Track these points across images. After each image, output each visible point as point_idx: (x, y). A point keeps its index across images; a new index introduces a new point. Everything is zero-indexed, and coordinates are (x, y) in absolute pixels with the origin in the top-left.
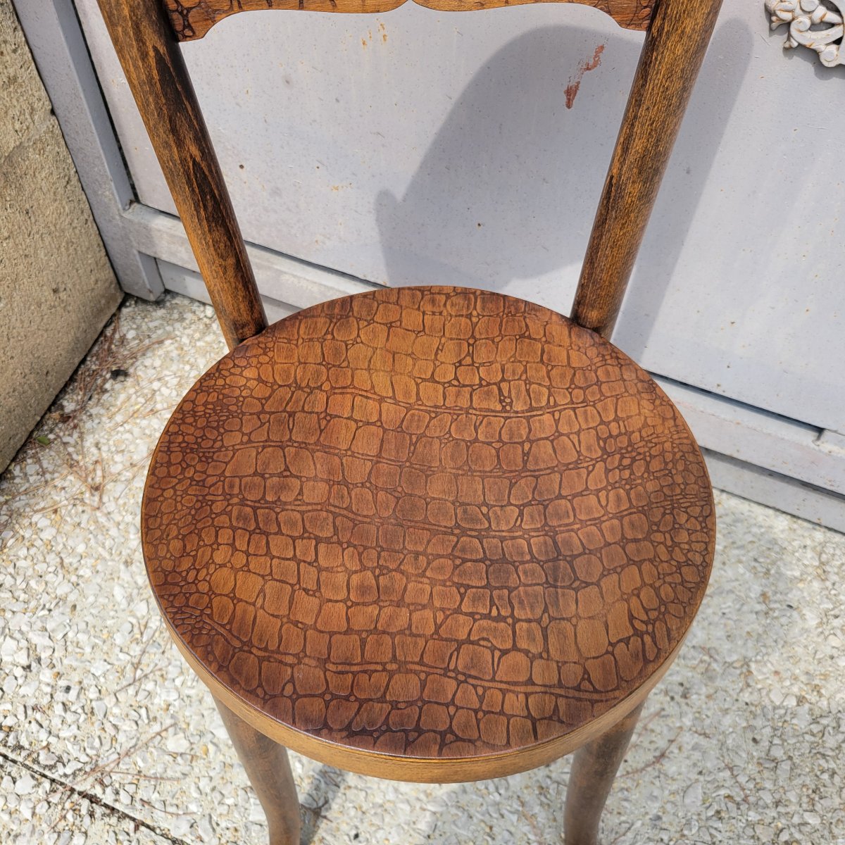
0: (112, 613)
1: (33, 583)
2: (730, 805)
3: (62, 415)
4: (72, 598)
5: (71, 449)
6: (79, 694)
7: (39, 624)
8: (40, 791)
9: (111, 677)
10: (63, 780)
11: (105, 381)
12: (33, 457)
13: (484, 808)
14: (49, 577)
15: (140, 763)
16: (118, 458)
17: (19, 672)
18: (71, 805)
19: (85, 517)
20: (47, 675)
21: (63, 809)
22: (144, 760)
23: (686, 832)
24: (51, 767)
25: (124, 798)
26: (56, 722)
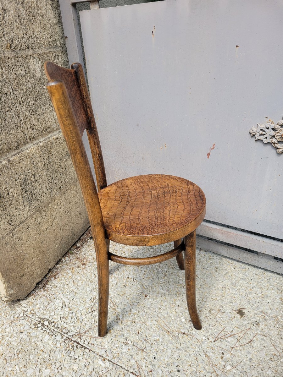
0: (86, 294)
1: (65, 286)
2: (274, 356)
3: (76, 247)
4: (75, 290)
5: (78, 255)
6: (75, 315)
7: (66, 296)
8: (63, 339)
9: (85, 311)
10: (69, 337)
11: (88, 239)
12: (68, 256)
13: (195, 352)
14: (70, 285)
15: (92, 334)
16: (90, 257)
17: (60, 308)
18: (71, 344)
19: (81, 270)
20: (67, 309)
21: (69, 345)
22: (93, 333)
23: (260, 364)
24: (66, 333)
25: (86, 343)
26: (69, 321)
